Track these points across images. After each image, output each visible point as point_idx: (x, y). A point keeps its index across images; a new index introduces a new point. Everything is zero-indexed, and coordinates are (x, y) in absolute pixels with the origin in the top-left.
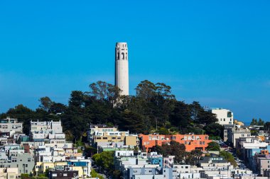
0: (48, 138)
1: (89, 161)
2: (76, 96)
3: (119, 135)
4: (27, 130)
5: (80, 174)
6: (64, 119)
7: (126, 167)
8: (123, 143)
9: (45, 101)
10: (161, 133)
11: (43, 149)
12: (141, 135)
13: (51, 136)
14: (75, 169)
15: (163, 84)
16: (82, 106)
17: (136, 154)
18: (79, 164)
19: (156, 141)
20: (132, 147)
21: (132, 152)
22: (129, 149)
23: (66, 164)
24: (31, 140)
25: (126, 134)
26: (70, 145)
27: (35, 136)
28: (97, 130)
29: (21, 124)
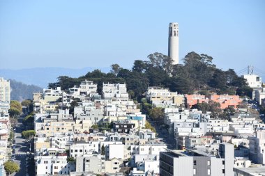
0: (115, 96)
1: (144, 116)
2: (138, 64)
3: (169, 95)
4: (100, 91)
5: (137, 126)
7: (172, 121)
8: (172, 101)
9: (115, 67)
10: (202, 94)
11: (110, 106)
12: (187, 96)
13: (118, 96)
14: (132, 122)
15: (206, 55)
16: (143, 72)
17: (180, 111)
18: (137, 118)
19: (198, 100)
20: (178, 105)
21: (177, 110)
22: (176, 106)
23: (126, 118)
24: (103, 98)
25: (175, 94)
26: (131, 103)
27: (106, 95)
28: (152, 91)
29: (96, 86)
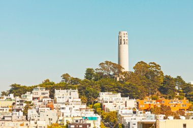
0: (68, 101)
1: (99, 116)
2: (89, 72)
3: (121, 100)
4: (52, 96)
5: (92, 126)
6: (80, 88)
7: (127, 121)
8: (125, 106)
9: (66, 77)
10: (153, 99)
11: (64, 108)
12: (138, 100)
13: (70, 100)
14: (88, 122)
15: (154, 63)
17: (135, 113)
18: (92, 118)
19: (150, 105)
21: (131, 111)
23: (81, 118)
24: (55, 102)
25: (127, 99)
26: (84, 106)
27: (58, 100)
28: (104, 96)
29: (48, 91)
